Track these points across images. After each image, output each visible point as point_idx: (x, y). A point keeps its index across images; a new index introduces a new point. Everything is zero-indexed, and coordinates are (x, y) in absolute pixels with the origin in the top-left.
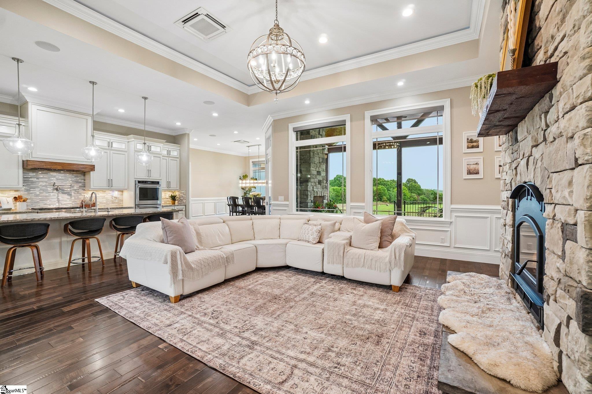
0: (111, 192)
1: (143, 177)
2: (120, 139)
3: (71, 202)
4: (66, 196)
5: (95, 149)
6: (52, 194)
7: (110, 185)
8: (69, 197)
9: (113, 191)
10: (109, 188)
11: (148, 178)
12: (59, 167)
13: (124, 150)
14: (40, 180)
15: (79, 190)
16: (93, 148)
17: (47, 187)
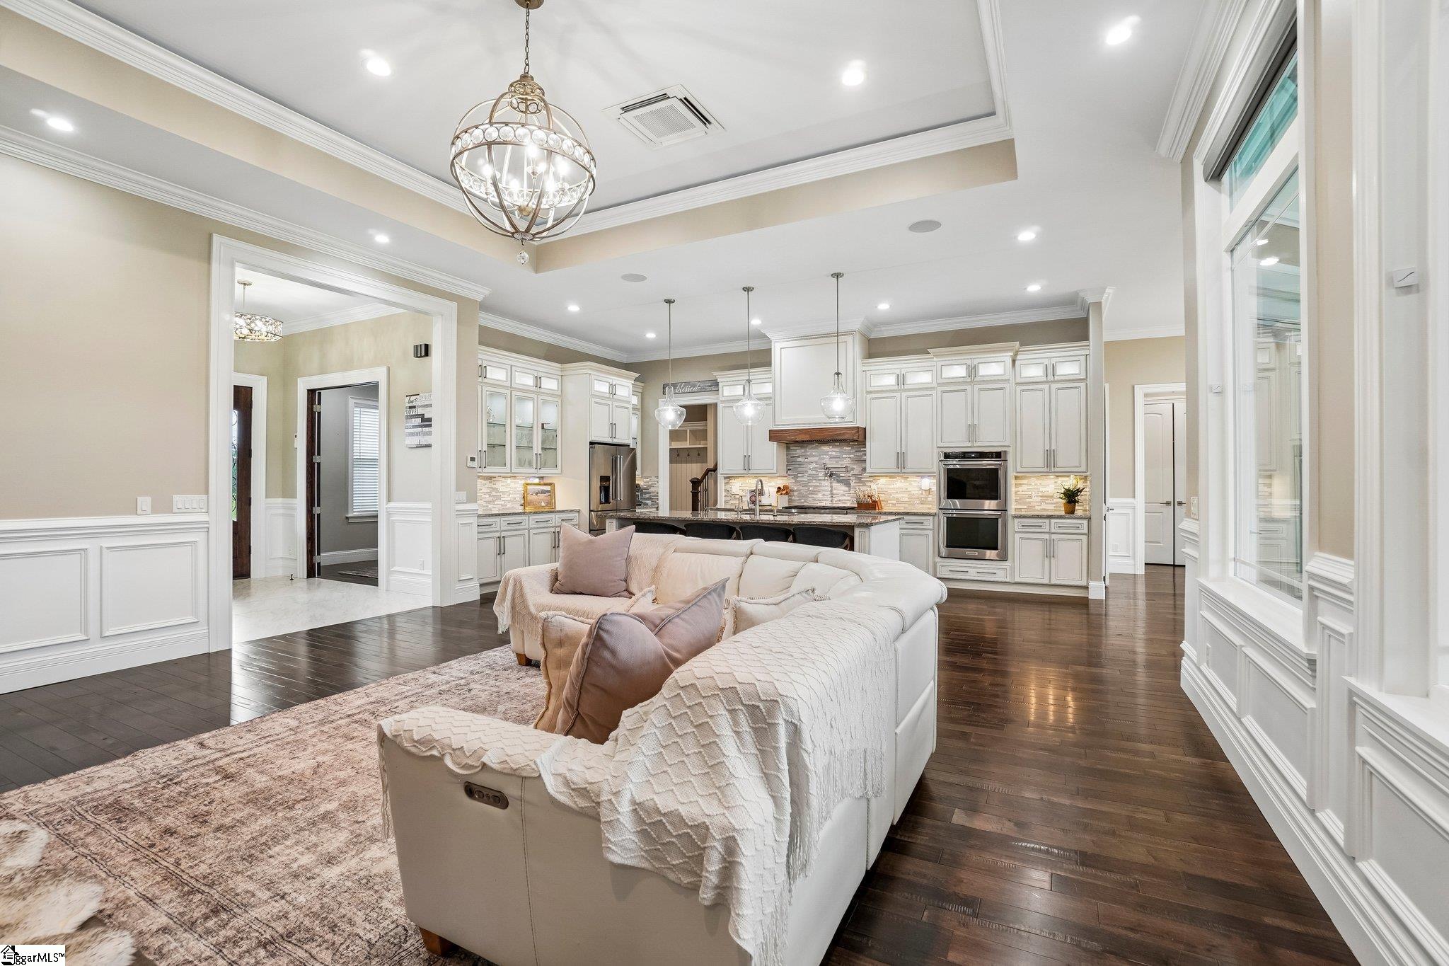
0: (918, 479)
1: (959, 443)
2: (925, 364)
3: (849, 498)
4: (843, 488)
5: (752, 404)
6: (823, 483)
7: (901, 466)
8: (847, 489)
9: (923, 477)
10: (899, 471)
11: (970, 444)
12: (806, 438)
13: (930, 386)
14: (810, 459)
15: (861, 475)
16: (749, 403)
17: (817, 471)
